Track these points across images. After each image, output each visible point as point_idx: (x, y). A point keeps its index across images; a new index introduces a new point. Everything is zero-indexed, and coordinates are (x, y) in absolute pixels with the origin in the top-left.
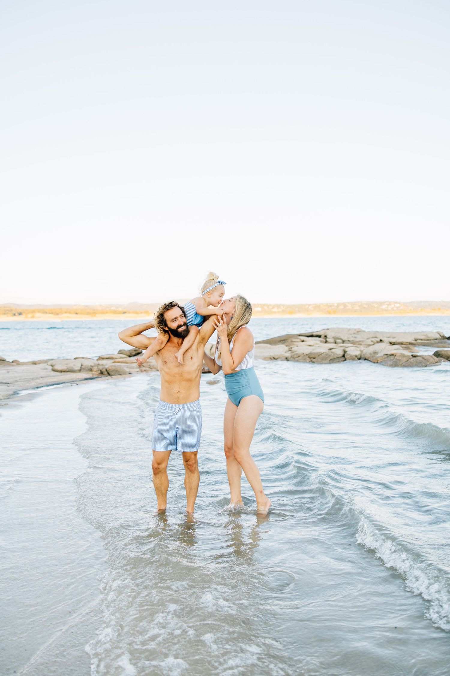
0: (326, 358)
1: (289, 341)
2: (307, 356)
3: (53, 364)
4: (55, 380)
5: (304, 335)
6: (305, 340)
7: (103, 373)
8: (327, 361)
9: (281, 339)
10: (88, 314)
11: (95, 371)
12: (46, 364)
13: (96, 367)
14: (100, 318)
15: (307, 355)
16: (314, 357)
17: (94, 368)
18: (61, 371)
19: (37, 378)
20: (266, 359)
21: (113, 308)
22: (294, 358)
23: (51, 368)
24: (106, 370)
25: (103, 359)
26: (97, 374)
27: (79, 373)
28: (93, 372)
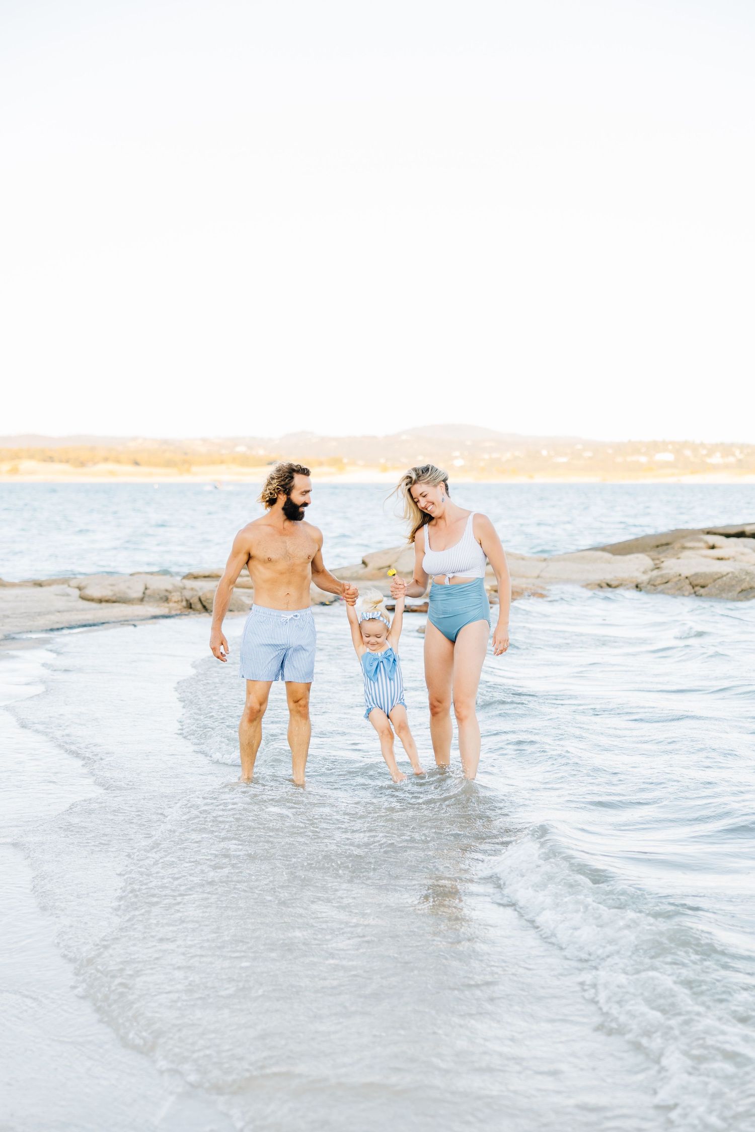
0: (733, 586)
1: (677, 545)
2: (687, 581)
3: (83, 585)
4: (89, 617)
5: (722, 531)
6: (717, 544)
7: (193, 606)
8: (734, 594)
9: (659, 543)
10: (169, 464)
11: (175, 602)
12: (66, 586)
13: (179, 594)
14: (202, 476)
15: (687, 578)
16: (702, 584)
17: (173, 594)
18: (100, 601)
19: (49, 613)
20: (590, 587)
21: (241, 449)
22: (654, 586)
23: (77, 592)
24: (200, 600)
25: (196, 578)
26: (180, 607)
27: (141, 604)
28: (171, 605)
